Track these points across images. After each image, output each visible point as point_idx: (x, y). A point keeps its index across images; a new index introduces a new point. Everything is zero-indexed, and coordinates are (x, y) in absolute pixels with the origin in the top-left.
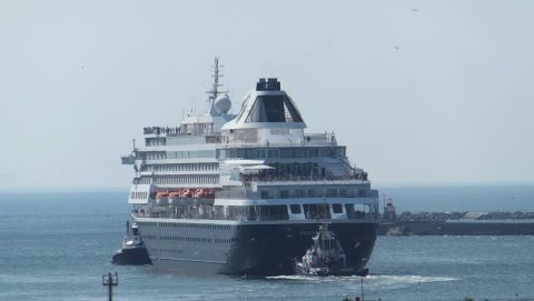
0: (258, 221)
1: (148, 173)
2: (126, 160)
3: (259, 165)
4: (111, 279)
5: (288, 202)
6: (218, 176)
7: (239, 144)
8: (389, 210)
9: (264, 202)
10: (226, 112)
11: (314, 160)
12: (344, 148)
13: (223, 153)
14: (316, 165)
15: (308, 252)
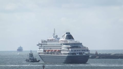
0: (71, 55)
1: (42, 47)
2: (37, 45)
3: (69, 46)
4: (44, 66)
5: (76, 52)
6: (61, 48)
7: (64, 43)
8: (96, 53)
9: (72, 52)
10: (57, 37)
11: (78, 45)
12: (82, 43)
13: (62, 44)
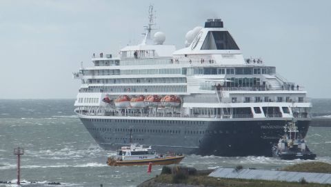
5: (252, 105)
6: (186, 87)
11: (257, 76)
12: (274, 68)
13: (189, 72)
14: (259, 79)
15: (280, 141)
